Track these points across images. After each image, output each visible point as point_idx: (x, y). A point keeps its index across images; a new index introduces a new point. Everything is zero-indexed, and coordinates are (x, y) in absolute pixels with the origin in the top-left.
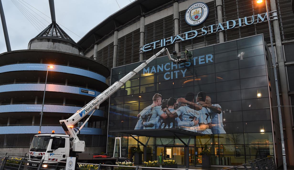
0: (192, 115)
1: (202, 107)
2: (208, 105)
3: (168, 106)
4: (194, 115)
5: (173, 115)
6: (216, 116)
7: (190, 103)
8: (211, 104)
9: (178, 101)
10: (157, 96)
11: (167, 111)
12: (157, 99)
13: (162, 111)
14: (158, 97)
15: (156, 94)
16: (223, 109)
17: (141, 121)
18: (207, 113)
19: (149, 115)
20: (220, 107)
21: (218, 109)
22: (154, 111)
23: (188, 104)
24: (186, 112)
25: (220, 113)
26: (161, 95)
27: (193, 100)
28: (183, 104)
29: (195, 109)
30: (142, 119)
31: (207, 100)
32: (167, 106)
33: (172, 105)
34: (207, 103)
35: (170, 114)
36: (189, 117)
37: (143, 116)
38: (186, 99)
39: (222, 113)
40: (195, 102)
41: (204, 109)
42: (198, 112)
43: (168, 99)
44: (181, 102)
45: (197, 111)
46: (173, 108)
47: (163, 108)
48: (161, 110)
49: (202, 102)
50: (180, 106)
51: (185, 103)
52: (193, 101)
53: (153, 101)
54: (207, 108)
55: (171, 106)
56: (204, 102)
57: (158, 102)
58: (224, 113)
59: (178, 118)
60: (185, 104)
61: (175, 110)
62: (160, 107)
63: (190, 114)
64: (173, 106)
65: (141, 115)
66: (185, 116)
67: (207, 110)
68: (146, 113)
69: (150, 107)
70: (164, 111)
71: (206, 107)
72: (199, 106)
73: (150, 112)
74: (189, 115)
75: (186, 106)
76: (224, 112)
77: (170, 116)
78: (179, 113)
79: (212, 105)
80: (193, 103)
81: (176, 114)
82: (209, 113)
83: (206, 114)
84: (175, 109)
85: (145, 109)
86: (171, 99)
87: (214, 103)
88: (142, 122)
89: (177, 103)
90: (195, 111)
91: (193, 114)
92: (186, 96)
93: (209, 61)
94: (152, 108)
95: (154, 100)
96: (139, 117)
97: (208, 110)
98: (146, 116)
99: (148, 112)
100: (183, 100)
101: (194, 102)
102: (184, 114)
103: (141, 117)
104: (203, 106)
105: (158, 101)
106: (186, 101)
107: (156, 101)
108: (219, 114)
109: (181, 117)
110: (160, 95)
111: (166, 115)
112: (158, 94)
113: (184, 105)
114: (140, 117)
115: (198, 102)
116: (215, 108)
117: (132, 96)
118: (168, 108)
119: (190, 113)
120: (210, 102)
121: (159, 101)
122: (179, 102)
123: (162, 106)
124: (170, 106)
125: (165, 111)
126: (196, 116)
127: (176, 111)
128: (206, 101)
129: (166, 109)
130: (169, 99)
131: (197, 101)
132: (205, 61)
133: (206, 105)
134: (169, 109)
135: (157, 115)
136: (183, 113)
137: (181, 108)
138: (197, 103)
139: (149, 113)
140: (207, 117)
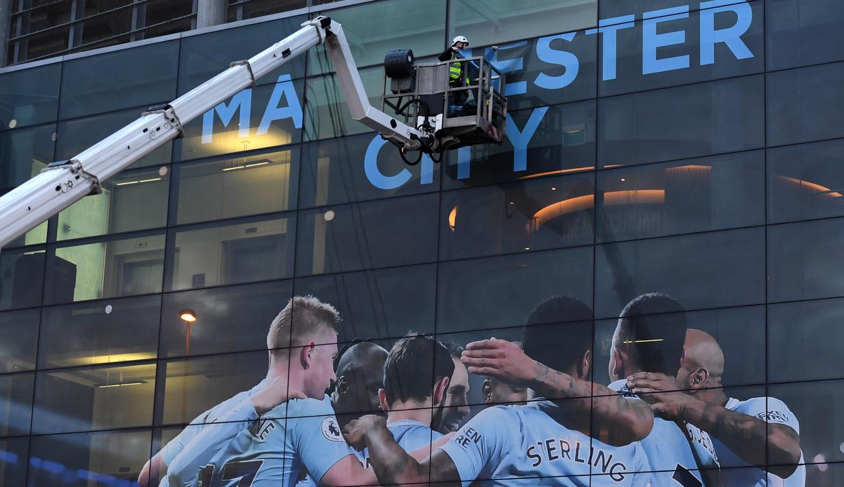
0: (571, 477)
1: (649, 416)
2: (694, 404)
3: (383, 404)
4: (585, 481)
5: (425, 478)
7: (562, 380)
8: (720, 394)
9: (467, 365)
10: (307, 317)
11: (376, 439)
12: (305, 340)
13: (341, 437)
14: (310, 328)
15: (297, 299)
18: (690, 465)
20: (794, 423)
21: (776, 439)
22: (272, 440)
23: (542, 390)
24: (523, 453)
26: (332, 309)
27: (586, 362)
28: (502, 391)
29: (593, 434)
31: (693, 364)
32: (380, 398)
33: (421, 398)
34: (687, 390)
35: (398, 468)
37: (188, 471)
38: (530, 351)
39: (801, 472)
40: (597, 374)
41: (663, 430)
42: (617, 454)
43: (388, 342)
44: (489, 374)
45: (609, 451)
47: (345, 414)
48: (332, 429)
49: (654, 380)
50: (477, 407)
51: (519, 383)
52: (586, 369)
53: (272, 356)
54: (690, 426)
55: (410, 404)
56: (667, 374)
57: (305, 365)
58: (823, 468)
60: (524, 392)
61: (438, 436)
63: (554, 472)
64: (429, 402)
65: (172, 468)
66: (513, 484)
67: (690, 439)
68: (213, 450)
69: (240, 405)
70: (356, 439)
71: (680, 418)
72: (633, 412)
73: (246, 448)
74: (550, 480)
75: (524, 402)
76: (819, 458)
78: (468, 465)
79: (733, 403)
80: (582, 387)
81: (446, 469)
82: (702, 468)
83: (681, 474)
84: (440, 424)
85: (199, 419)
86: (412, 347)
87: (743, 390)
89: (460, 376)
91: (576, 468)
92: (527, 326)
93: (721, 49)
94: (261, 411)
95: (277, 350)
96: (155, 480)
97: (699, 446)
98: (207, 473)
99: (225, 447)
100: (502, 356)
101: (591, 377)
102: (512, 470)
103: (174, 480)
104: (659, 414)
105: (311, 359)
106: (531, 368)
107: (296, 360)
108: (784, 476)
110: (327, 306)
111: (369, 475)
112: (314, 301)
113: (515, 397)
114: (163, 485)
115: (621, 377)
116: (749, 425)
117: (109, 309)
118: (383, 413)
119: (559, 466)
120: (715, 383)
121: (318, 359)
122: (471, 374)
123: (335, 395)
124: (399, 405)
125: (361, 444)
126: (602, 485)
127: (448, 443)
128: (682, 372)
129: (367, 420)
130: (397, 346)
131: (612, 364)
132: (691, 48)
133: (679, 400)
134: (395, 423)
135: (300, 470)
136: (500, 458)
137: (489, 421)
138: (617, 385)
139: (232, 451)
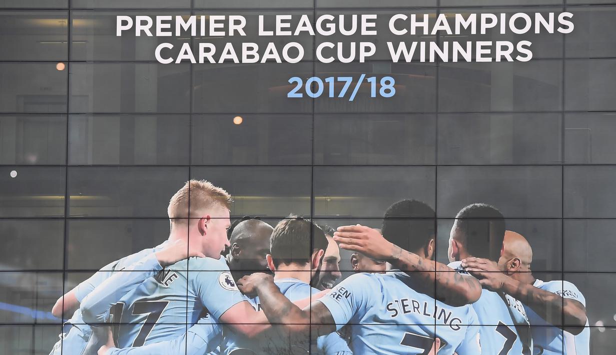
0: (421, 325)
1: (479, 288)
2: (512, 282)
3: (271, 266)
4: (432, 329)
5: (307, 321)
6: (556, 343)
7: (412, 259)
8: (530, 277)
9: (338, 242)
10: (201, 195)
11: (266, 290)
12: (202, 214)
13: (236, 288)
14: (206, 204)
15: (193, 181)
16: (595, 308)
17: (86, 339)
19: (141, 306)
20: (581, 299)
21: (570, 309)
22: (176, 287)
23: (397, 264)
24: (383, 307)
25: (577, 328)
26: (224, 192)
27: (431, 247)
28: (366, 262)
29: (437, 297)
30: (87, 328)
31: (510, 255)
32: (268, 261)
33: (301, 262)
34: (506, 272)
35: (285, 312)
36: (402, 335)
37: (99, 306)
38: (387, 236)
39: (587, 332)
40: (439, 256)
41: (490, 299)
42: (455, 312)
43: (273, 221)
44: (356, 250)
45: (448, 309)
46: (306, 277)
47: (240, 270)
48: (228, 281)
49: (482, 264)
50: (347, 273)
51: (380, 258)
52: (431, 252)
53: (172, 223)
54: (508, 297)
55: (293, 267)
56: (491, 260)
58: (602, 330)
59: (335, 336)
60: (382, 263)
61: (316, 292)
62: (222, 263)
63: (407, 321)
64: (308, 266)
65: (86, 304)
66: (377, 329)
67: (508, 305)
68: (122, 291)
69: (146, 258)
70: (248, 289)
71: (502, 291)
72: (465, 283)
73: (153, 291)
74: (405, 327)
75: (384, 272)
76: (599, 323)
77: (286, 320)
78: (341, 313)
79: (539, 283)
80: (428, 264)
81: (324, 315)
82: (517, 326)
83: (502, 328)
84: (317, 282)
86: (293, 225)
88: (89, 344)
89: (332, 250)
90: (441, 306)
91: (424, 320)
92: (385, 218)
94: (165, 264)
95: (177, 219)
96: (67, 313)
97: (515, 310)
98: (117, 309)
99: (133, 290)
100: (367, 238)
101: (435, 258)
102: (375, 319)
103: (87, 313)
104: (485, 286)
105: (209, 226)
106: (390, 249)
107: (194, 227)
108: (575, 334)
109: (351, 331)
110: (220, 190)
111: (261, 316)
112: (208, 185)
113: (377, 267)
114: (77, 317)
115: (457, 260)
116: (550, 298)
117: (14, 174)
118: (271, 272)
119: (411, 317)
120: (527, 268)
121: (214, 229)
122: (341, 249)
123: (230, 257)
124: (283, 267)
125: (253, 294)
126: (443, 332)
127: (324, 297)
128: (502, 260)
130: (281, 224)
131: (450, 250)
133: (501, 278)
134: (281, 280)
135: (201, 311)
136: (365, 310)
137: (355, 283)
138: (454, 265)
139: (140, 293)
140: (508, 346)
